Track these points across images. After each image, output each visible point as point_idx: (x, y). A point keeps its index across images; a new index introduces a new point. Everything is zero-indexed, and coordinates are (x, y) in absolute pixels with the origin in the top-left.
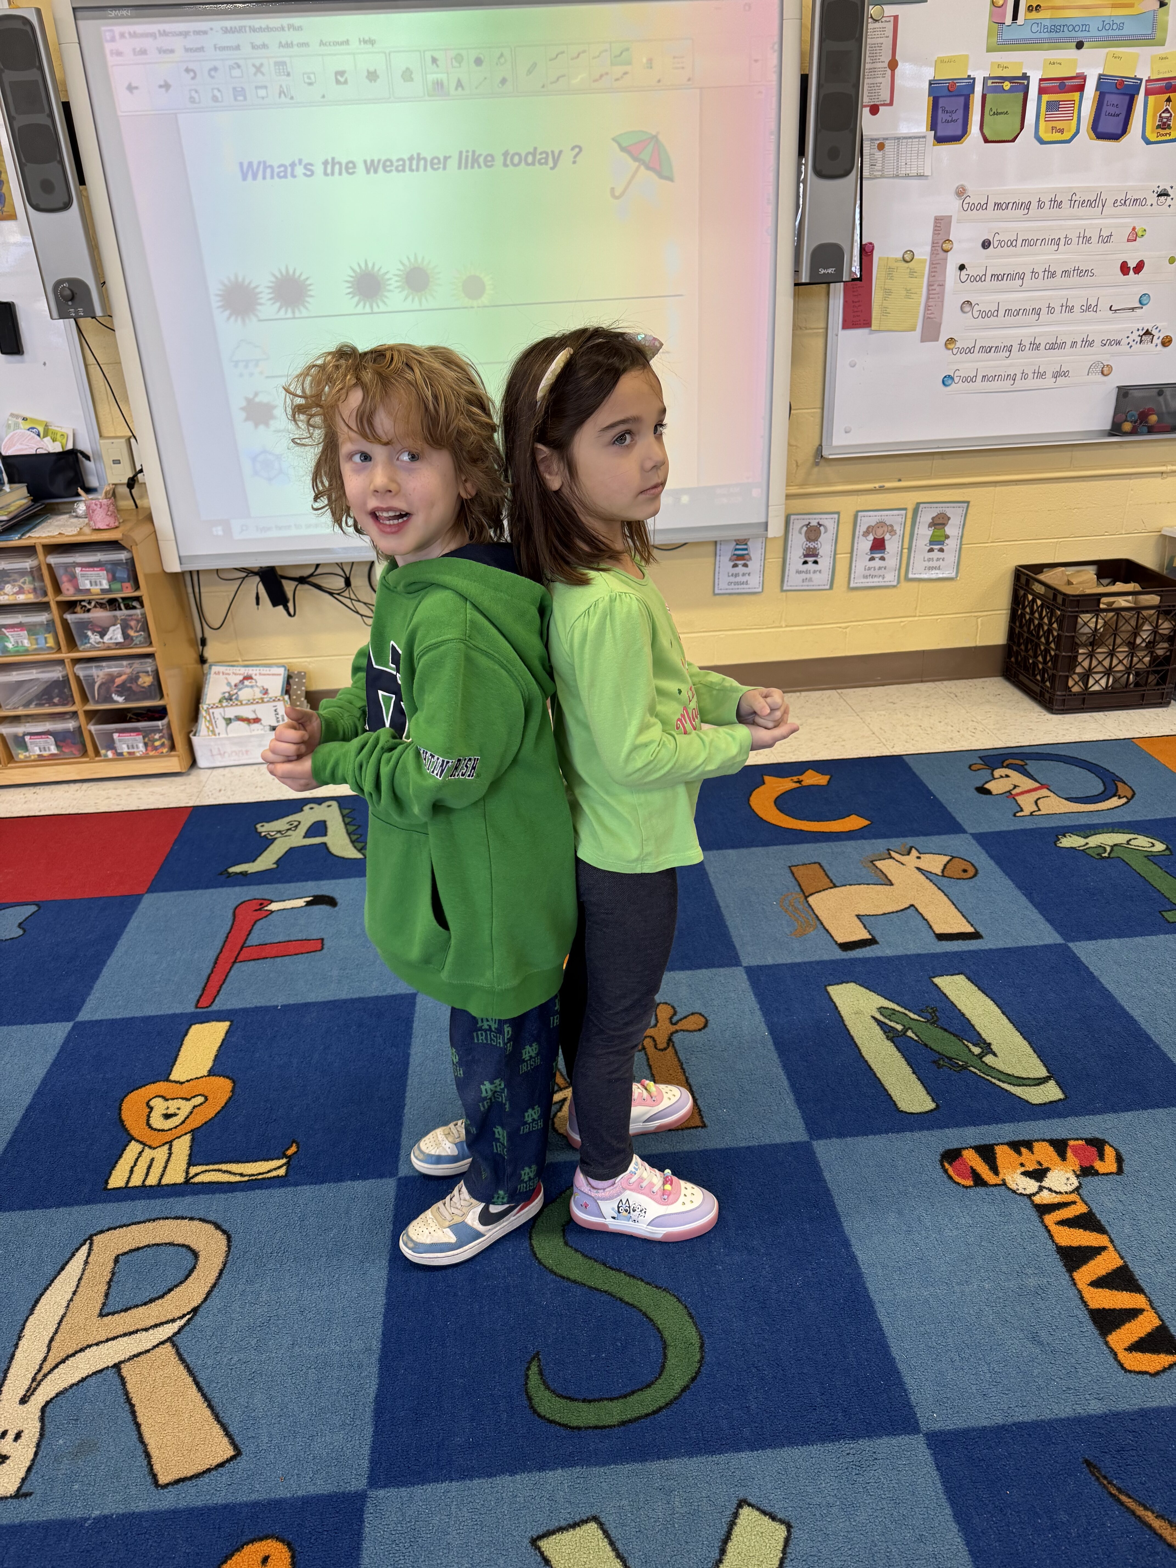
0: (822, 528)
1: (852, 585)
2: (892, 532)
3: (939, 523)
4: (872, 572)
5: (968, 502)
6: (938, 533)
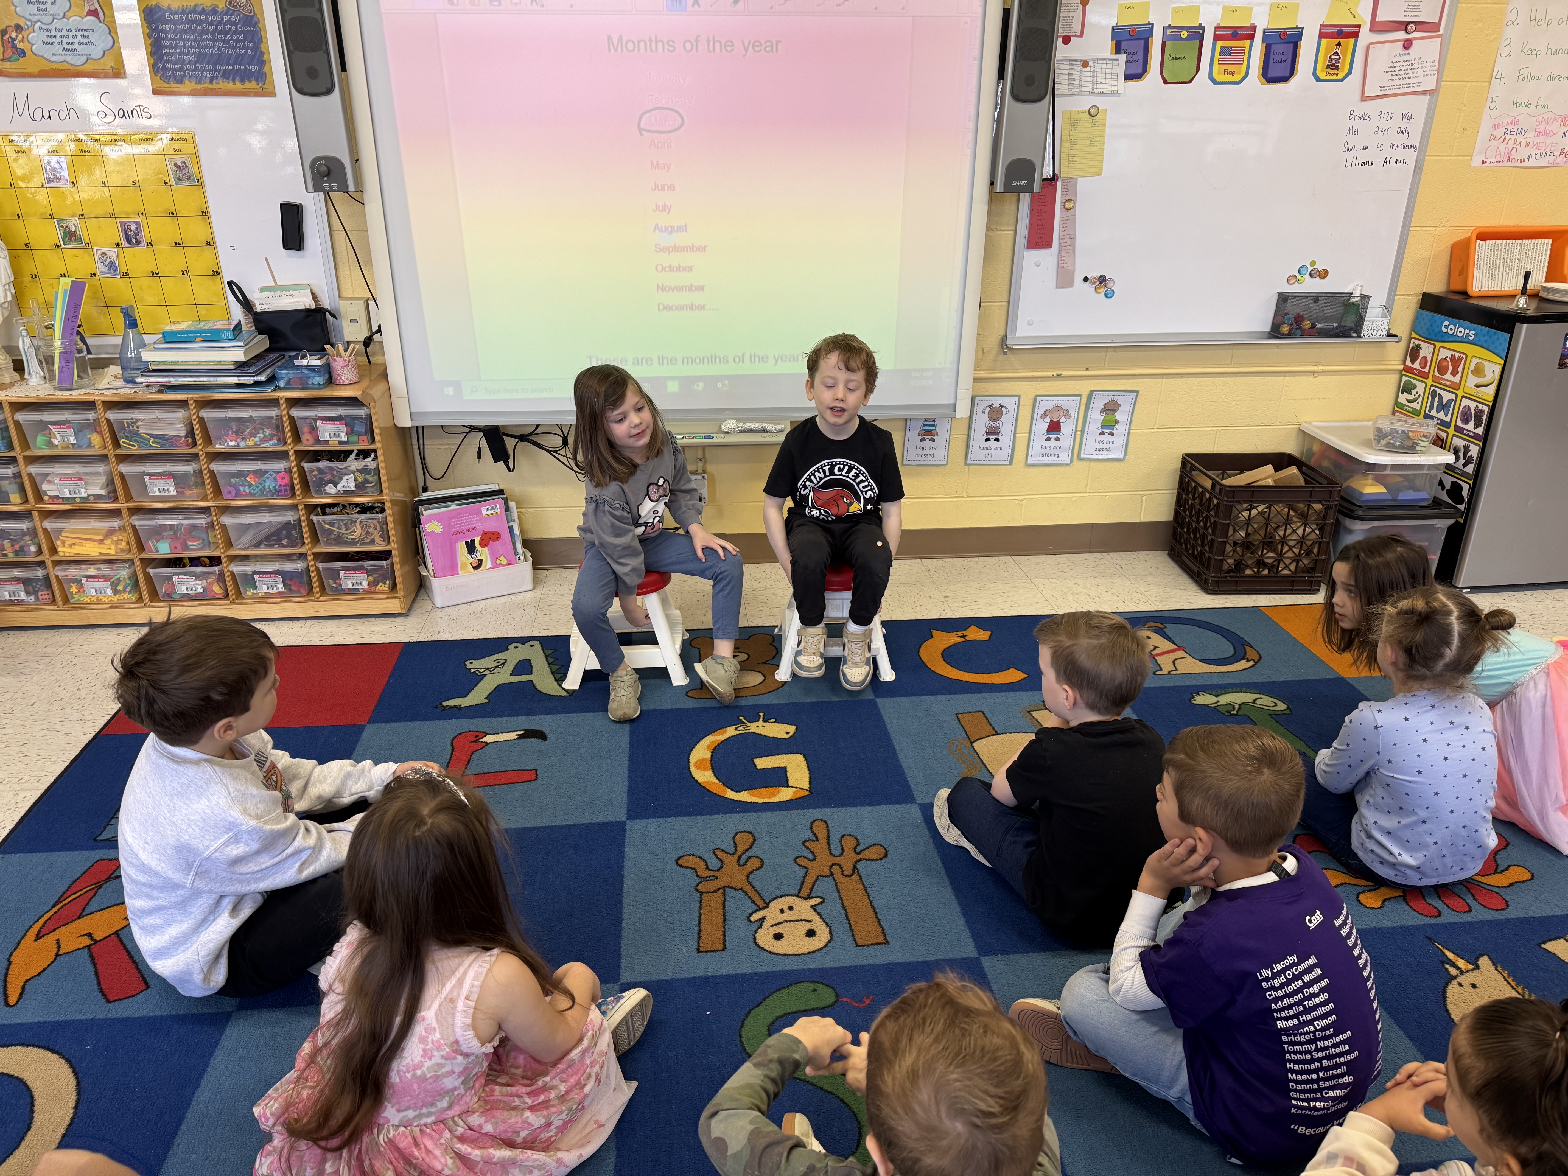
0: (1003, 410)
1: (1029, 462)
2: (1067, 415)
3: (1110, 409)
4: (1048, 451)
5: (1137, 392)
6: (1109, 418)
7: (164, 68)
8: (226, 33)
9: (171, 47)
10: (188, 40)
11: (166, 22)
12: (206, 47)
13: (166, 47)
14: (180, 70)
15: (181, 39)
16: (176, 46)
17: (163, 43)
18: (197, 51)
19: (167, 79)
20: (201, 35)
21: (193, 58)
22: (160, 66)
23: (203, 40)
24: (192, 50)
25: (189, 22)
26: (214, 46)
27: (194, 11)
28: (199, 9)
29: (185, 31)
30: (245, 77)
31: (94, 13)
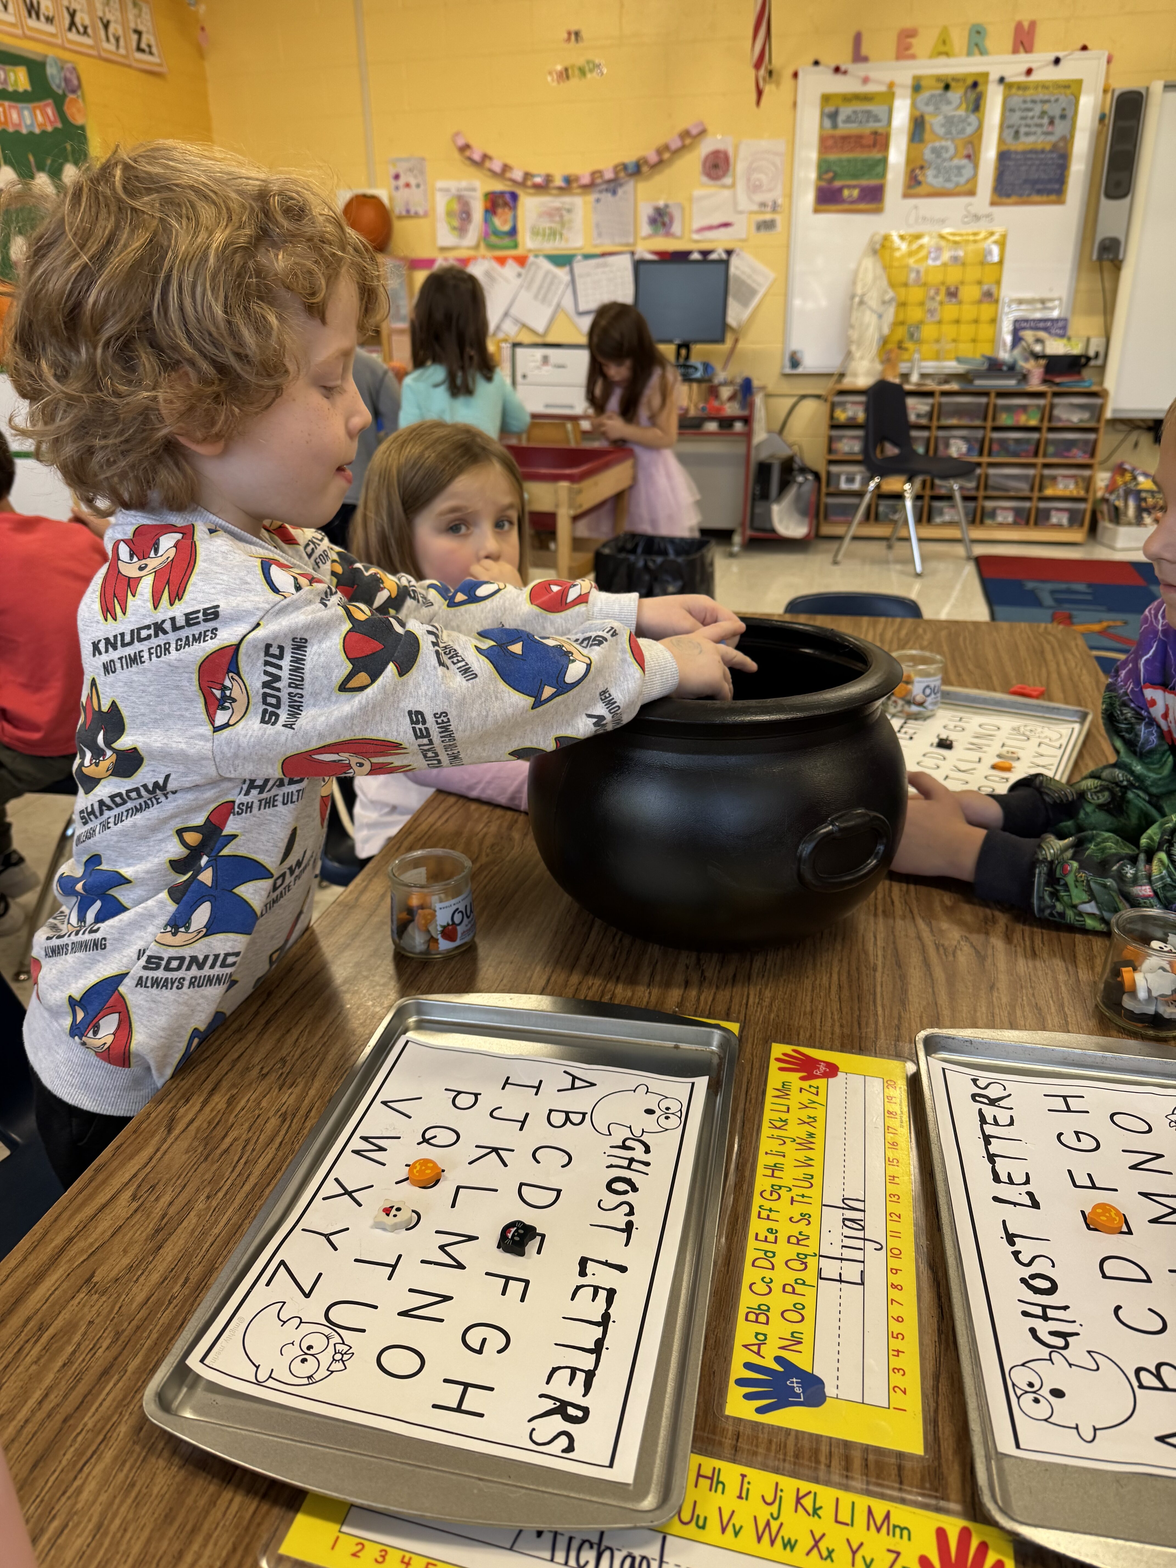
7: (1001, 189)
8: (1046, 165)
9: (1010, 175)
10: (1021, 171)
11: (1010, 160)
12: (1031, 175)
13: (1007, 176)
14: (1011, 190)
15: (1018, 170)
16: (1014, 175)
17: (1006, 172)
18: (1025, 177)
19: (1000, 195)
20: (1030, 167)
21: (1021, 182)
22: (999, 187)
23: (1030, 170)
24: (1022, 177)
25: (1025, 159)
26: (1036, 174)
27: (1030, 152)
28: (1034, 151)
29: (1021, 165)
30: (1049, 192)
31: (968, 157)
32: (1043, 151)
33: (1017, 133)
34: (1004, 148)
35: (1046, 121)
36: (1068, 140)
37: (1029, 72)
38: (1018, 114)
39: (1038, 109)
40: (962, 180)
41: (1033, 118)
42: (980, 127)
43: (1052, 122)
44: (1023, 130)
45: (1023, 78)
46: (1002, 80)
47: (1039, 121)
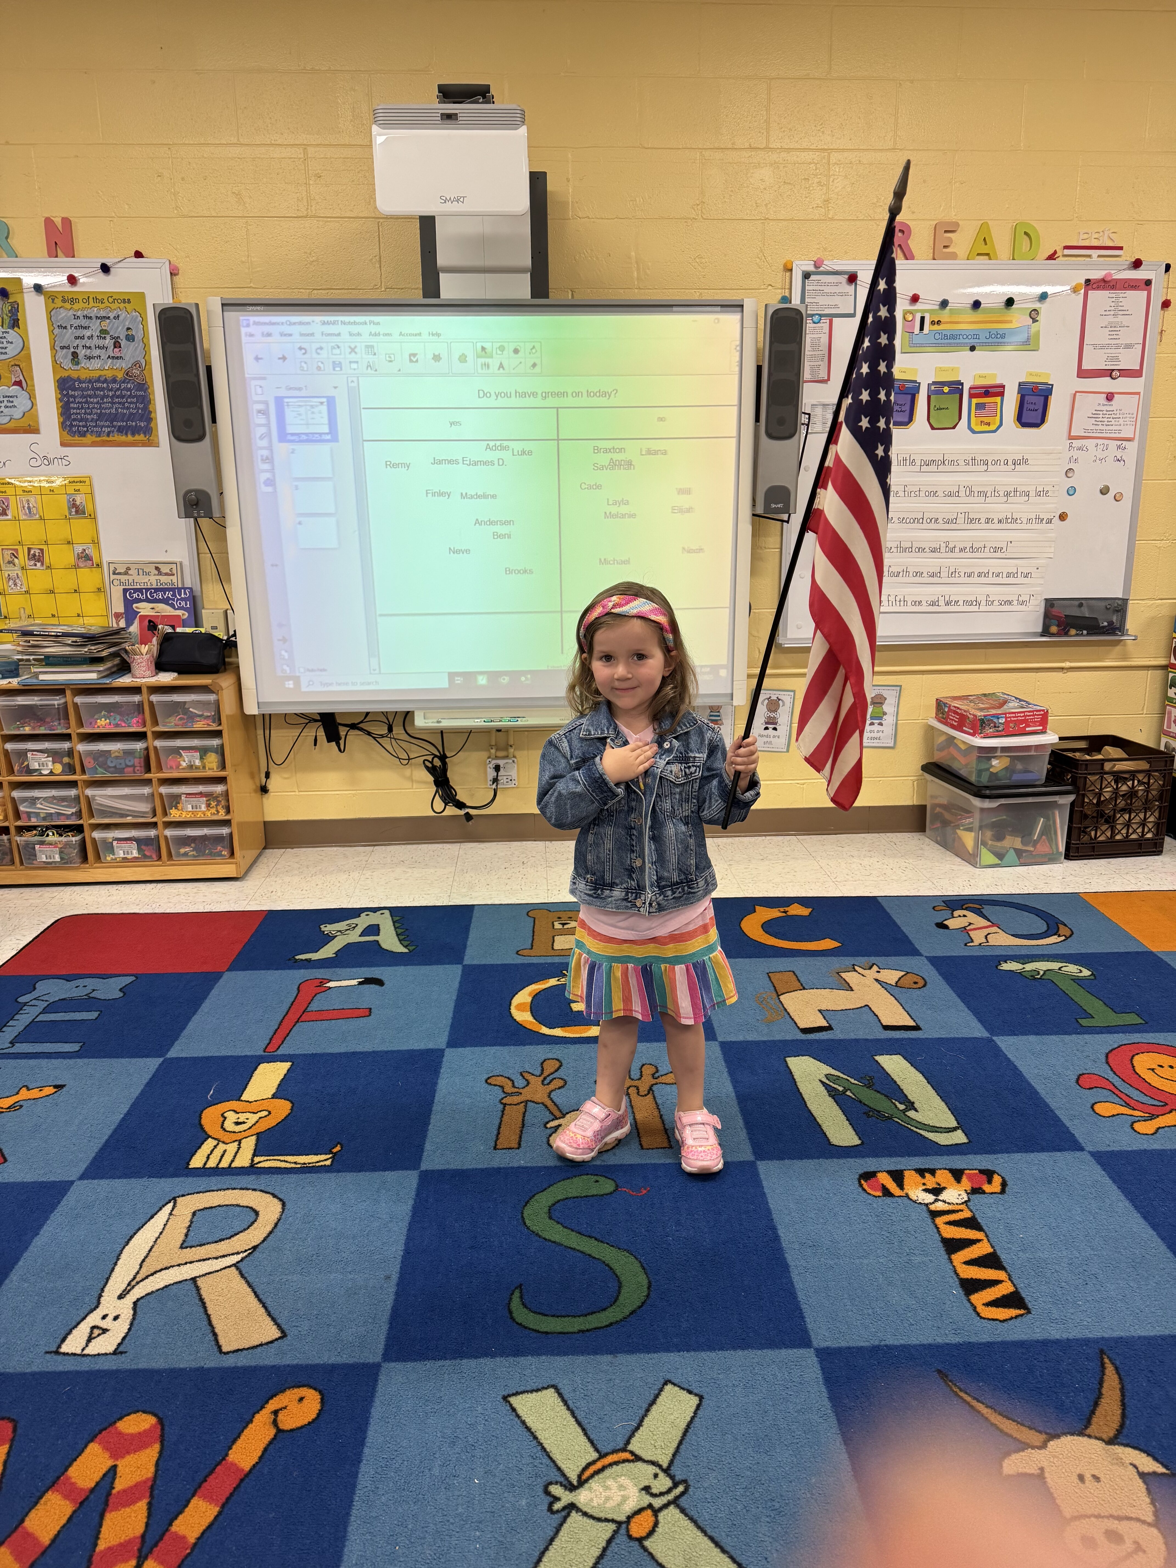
0: (780, 702)
3: (877, 702)
5: (901, 686)
6: (877, 710)
7: (71, 426)
8: (123, 397)
9: (78, 408)
10: (92, 403)
11: (75, 389)
12: (106, 408)
13: (74, 408)
14: (83, 426)
15: (86, 402)
16: (82, 408)
17: (72, 405)
18: (99, 411)
19: (72, 433)
20: (102, 399)
21: (95, 417)
22: (68, 423)
23: (104, 403)
24: (94, 411)
25: (93, 389)
26: (112, 408)
27: (98, 380)
28: (102, 379)
29: (90, 397)
30: (135, 431)
31: (18, 383)
32: (114, 380)
33: (75, 355)
34: (66, 374)
35: (109, 342)
36: (142, 366)
37: (72, 280)
38: (69, 334)
39: (95, 327)
40: (18, 414)
41: (91, 337)
42: (25, 347)
43: (117, 345)
44: (82, 352)
45: (68, 288)
46: (38, 288)
47: (101, 342)
